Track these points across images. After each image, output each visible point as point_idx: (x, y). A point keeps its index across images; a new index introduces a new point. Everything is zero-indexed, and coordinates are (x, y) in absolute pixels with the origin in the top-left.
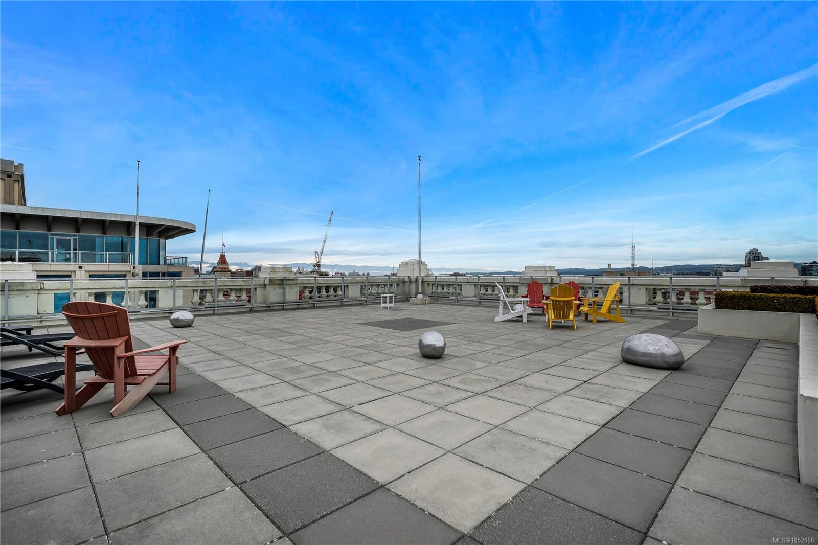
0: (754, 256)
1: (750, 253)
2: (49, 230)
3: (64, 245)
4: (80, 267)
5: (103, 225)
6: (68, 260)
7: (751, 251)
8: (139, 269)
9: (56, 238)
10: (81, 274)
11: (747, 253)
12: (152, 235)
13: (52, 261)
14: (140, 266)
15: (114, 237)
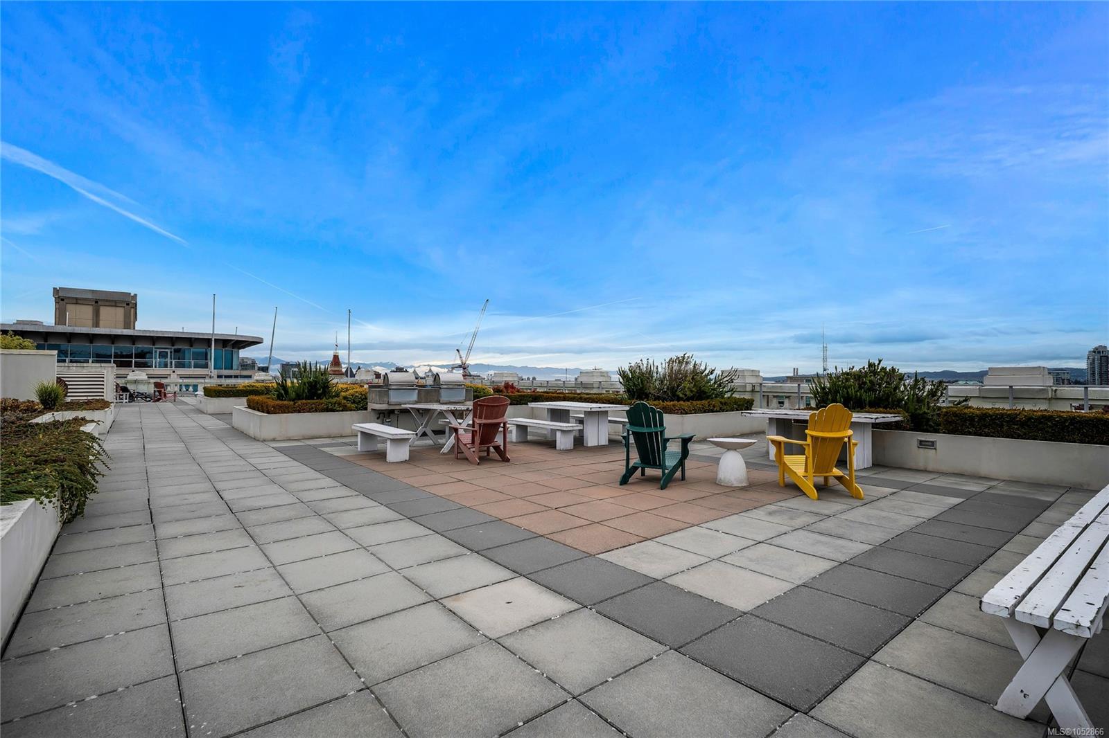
0: (1101, 357)
1: (1094, 352)
2: (154, 345)
3: (163, 355)
4: (174, 372)
5: (191, 341)
6: (166, 366)
7: (1096, 349)
8: (215, 373)
9: (158, 351)
10: (174, 376)
11: (1090, 352)
12: (226, 347)
13: (156, 367)
14: (216, 371)
15: (200, 349)
